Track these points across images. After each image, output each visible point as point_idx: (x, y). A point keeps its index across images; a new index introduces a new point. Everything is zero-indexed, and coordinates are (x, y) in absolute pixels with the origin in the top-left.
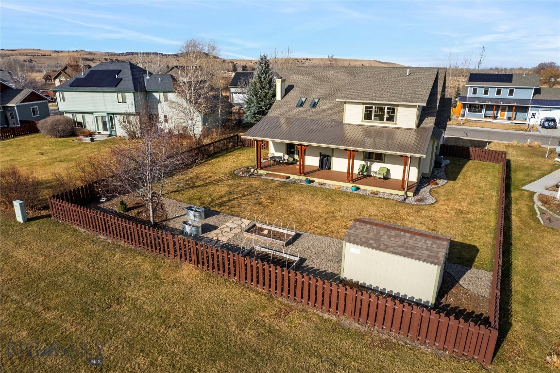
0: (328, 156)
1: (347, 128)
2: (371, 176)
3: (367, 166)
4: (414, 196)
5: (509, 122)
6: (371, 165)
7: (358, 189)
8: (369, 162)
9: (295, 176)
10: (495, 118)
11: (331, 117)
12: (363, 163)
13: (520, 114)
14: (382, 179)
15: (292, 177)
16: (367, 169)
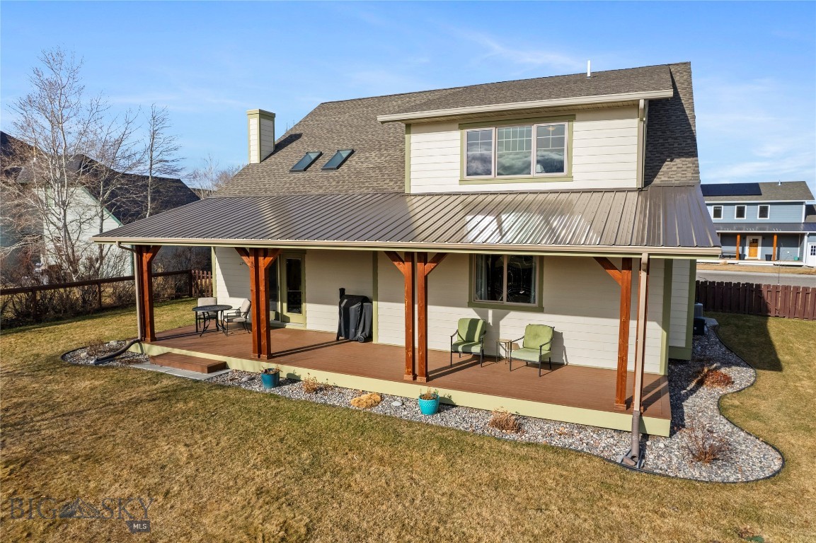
0: (366, 300)
1: (415, 205)
2: (500, 358)
3: (485, 324)
4: (672, 433)
5: (770, 263)
6: (497, 319)
7: (444, 405)
8: (490, 312)
9: (245, 361)
10: (742, 257)
11: (375, 184)
12: (471, 314)
13: (785, 251)
14: (534, 365)
15: (235, 364)
16: (484, 332)
